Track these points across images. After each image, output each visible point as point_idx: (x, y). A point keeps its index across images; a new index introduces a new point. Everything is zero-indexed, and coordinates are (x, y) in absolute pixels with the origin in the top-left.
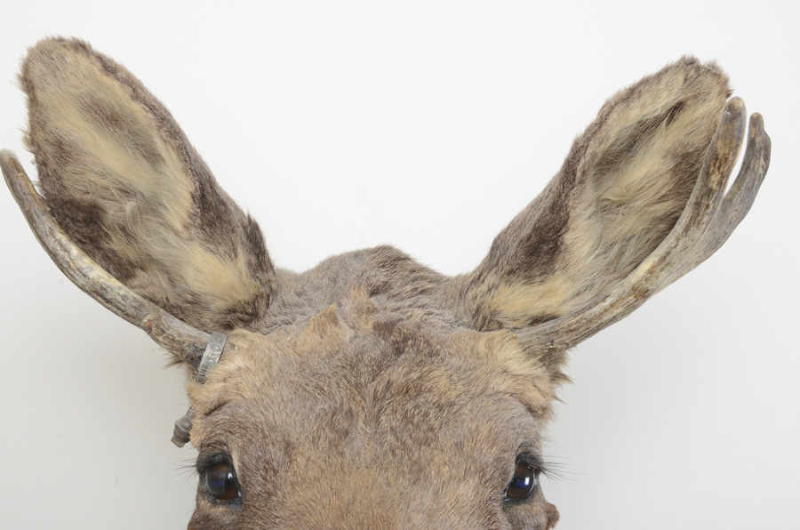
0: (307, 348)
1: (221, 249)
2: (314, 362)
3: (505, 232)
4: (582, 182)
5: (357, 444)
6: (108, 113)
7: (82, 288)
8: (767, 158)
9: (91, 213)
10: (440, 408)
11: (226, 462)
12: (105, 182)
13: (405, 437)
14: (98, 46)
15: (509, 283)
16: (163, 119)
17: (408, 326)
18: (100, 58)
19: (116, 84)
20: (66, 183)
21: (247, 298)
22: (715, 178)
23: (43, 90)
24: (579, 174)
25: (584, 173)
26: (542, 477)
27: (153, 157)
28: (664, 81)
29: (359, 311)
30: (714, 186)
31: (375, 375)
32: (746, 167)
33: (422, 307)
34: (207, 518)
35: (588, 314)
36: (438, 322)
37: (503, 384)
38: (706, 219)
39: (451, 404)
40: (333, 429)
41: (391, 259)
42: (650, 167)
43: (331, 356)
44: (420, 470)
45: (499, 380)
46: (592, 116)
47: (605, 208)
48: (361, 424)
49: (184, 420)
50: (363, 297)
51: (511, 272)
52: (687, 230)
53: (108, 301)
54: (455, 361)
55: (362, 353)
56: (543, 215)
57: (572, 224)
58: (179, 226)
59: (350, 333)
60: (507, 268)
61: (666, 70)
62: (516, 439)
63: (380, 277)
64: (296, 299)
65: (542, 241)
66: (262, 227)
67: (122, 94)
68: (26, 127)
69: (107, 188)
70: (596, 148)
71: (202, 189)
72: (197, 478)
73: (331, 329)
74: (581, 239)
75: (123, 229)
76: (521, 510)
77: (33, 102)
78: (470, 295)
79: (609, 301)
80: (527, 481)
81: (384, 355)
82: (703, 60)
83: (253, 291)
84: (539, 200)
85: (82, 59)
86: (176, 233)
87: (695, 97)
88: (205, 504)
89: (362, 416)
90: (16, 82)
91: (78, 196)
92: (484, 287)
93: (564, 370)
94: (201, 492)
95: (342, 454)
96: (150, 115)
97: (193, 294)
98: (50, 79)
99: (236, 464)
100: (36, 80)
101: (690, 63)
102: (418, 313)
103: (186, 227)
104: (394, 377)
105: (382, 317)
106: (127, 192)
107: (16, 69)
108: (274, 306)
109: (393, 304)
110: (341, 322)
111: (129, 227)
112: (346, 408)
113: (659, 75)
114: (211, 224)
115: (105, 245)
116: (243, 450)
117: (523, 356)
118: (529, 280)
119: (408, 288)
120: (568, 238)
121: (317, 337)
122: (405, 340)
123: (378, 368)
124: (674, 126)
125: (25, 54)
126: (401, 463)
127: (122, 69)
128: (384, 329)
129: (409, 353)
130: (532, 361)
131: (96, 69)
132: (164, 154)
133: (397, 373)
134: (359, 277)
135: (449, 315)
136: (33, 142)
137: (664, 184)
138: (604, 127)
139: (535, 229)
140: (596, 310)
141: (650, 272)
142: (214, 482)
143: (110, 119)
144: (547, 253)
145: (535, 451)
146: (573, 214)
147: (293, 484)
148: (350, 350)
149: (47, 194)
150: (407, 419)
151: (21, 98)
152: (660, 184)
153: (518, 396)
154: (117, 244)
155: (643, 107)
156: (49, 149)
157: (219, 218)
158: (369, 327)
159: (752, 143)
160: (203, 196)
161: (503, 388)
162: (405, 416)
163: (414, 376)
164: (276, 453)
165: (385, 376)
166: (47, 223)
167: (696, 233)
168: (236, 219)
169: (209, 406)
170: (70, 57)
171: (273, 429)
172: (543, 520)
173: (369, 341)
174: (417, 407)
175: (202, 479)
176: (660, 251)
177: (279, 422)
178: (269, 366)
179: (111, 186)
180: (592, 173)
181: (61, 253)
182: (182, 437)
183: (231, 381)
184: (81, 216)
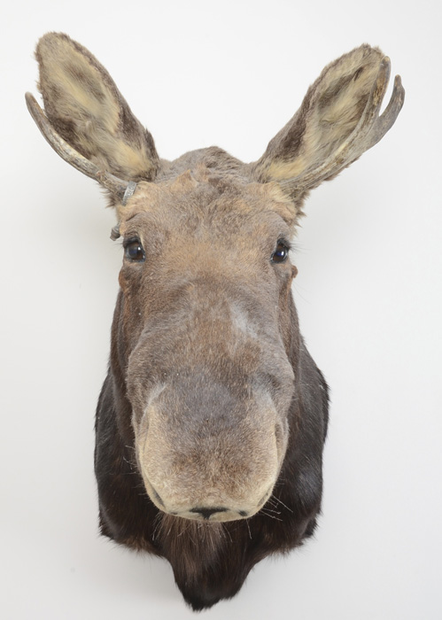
0: (176, 190)
1: (134, 144)
2: (180, 196)
3: (274, 138)
4: (312, 108)
5: (200, 233)
6: (78, 72)
7: (66, 160)
8: (403, 99)
9: (69, 125)
10: (241, 217)
11: (137, 241)
12: (76, 110)
13: (224, 229)
14: (72, 37)
15: (276, 162)
16: (105, 75)
17: (226, 181)
18: (74, 43)
19: (82, 56)
20: (57, 109)
21: (146, 170)
22: (376, 99)
23: (47, 60)
24: (311, 104)
25: (313, 104)
26: (290, 252)
27: (99, 96)
28: (353, 56)
29: (202, 173)
30: (376, 104)
31: (209, 203)
32: (392, 101)
33: (233, 174)
34: (128, 269)
35: (314, 172)
36: (240, 180)
37: (272, 207)
38: (371, 121)
39: (246, 216)
40: (188, 225)
41: (218, 152)
42: (346, 102)
43: (188, 194)
44: (231, 244)
45: (270, 205)
46: (318, 74)
47: (325, 125)
48: (202, 224)
49: (116, 227)
50: (204, 168)
51: (277, 156)
52: (362, 127)
53: (79, 166)
54: (248, 196)
55: (203, 192)
56: (293, 127)
57: (307, 130)
58: (113, 131)
59: (197, 183)
60: (275, 155)
61: (354, 51)
62: (278, 231)
63: (212, 159)
64: (170, 171)
65: (292, 139)
66: (153, 136)
67: (85, 61)
68: (38, 80)
69: (77, 113)
70: (320, 91)
71: (124, 112)
72: (123, 250)
73: (188, 181)
74: (311, 139)
75: (85, 135)
76: (280, 266)
77: (42, 66)
78: (257, 170)
79: (324, 165)
80: (283, 253)
81: (214, 193)
82: (372, 46)
83: (149, 166)
84: (292, 120)
85: (65, 43)
86: (111, 134)
87: (368, 65)
88: (127, 263)
89: (203, 221)
90: (33, 56)
91: (63, 116)
92: (264, 166)
93: (302, 210)
94: (125, 257)
95: (193, 237)
96: (99, 72)
97: (120, 167)
98: (49, 53)
99: (142, 241)
100: (43, 55)
101: (366, 47)
102: (231, 176)
103: (116, 131)
104: (218, 203)
105: (213, 177)
106: (87, 116)
107: (33, 49)
108: (159, 175)
109: (218, 172)
110: (193, 179)
111: (88, 134)
112: (195, 216)
113: (351, 53)
114: (128, 130)
115: (76, 142)
116: (146, 233)
117: (282, 193)
118: (286, 160)
119: (226, 166)
120: (305, 137)
121: (181, 185)
122: (224, 187)
123: (211, 199)
124: (358, 81)
125: (38, 41)
126: (221, 240)
127: (85, 49)
128: (214, 181)
129: (226, 193)
130: (286, 196)
131: (72, 48)
132: (105, 93)
133: (220, 202)
134: (202, 159)
135: (246, 179)
136: (41, 88)
137: (353, 112)
138: (324, 80)
139: (289, 134)
140: (318, 170)
141: (344, 150)
142: (131, 252)
143: (79, 76)
144: (295, 146)
145: (288, 238)
146: (308, 125)
147: (169, 250)
148: (197, 191)
149: (48, 115)
150: (224, 222)
151: (36, 64)
152: (351, 112)
153: (279, 212)
154: (82, 142)
155: (343, 69)
156: (49, 91)
157: (132, 127)
158: (207, 180)
159: (395, 89)
160: (124, 116)
161: (272, 208)
162: (224, 221)
163: (228, 203)
164: (161, 236)
165: (214, 203)
166: (49, 128)
167: (366, 129)
168: (141, 130)
169: (129, 216)
170: (59, 42)
171: (160, 225)
172: (290, 272)
173: (206, 187)
174: (230, 216)
175: (125, 251)
176: (349, 139)
177: (162, 222)
178: (158, 197)
179: (79, 112)
180: (317, 105)
181: (56, 142)
182: (116, 236)
183: (139, 204)
184: (64, 126)
